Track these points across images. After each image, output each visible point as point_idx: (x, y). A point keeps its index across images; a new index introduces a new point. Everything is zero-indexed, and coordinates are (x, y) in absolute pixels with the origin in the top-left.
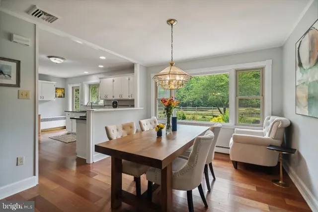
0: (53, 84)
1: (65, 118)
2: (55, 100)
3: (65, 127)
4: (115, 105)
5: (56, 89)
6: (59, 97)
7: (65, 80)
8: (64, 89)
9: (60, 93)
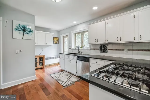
0: (52, 34)
1: (59, 57)
2: (53, 45)
3: (59, 63)
4: (103, 48)
5: (54, 38)
6: (55, 43)
7: (59, 32)
8: (58, 38)
9: (56, 41)
